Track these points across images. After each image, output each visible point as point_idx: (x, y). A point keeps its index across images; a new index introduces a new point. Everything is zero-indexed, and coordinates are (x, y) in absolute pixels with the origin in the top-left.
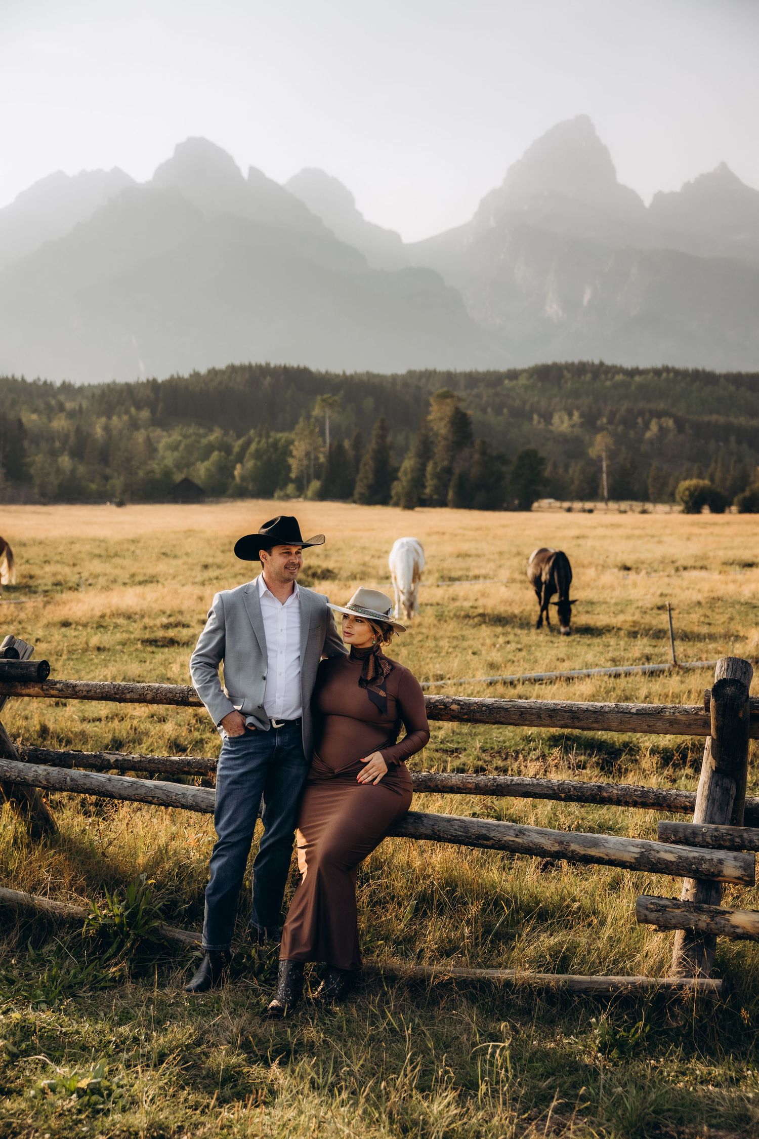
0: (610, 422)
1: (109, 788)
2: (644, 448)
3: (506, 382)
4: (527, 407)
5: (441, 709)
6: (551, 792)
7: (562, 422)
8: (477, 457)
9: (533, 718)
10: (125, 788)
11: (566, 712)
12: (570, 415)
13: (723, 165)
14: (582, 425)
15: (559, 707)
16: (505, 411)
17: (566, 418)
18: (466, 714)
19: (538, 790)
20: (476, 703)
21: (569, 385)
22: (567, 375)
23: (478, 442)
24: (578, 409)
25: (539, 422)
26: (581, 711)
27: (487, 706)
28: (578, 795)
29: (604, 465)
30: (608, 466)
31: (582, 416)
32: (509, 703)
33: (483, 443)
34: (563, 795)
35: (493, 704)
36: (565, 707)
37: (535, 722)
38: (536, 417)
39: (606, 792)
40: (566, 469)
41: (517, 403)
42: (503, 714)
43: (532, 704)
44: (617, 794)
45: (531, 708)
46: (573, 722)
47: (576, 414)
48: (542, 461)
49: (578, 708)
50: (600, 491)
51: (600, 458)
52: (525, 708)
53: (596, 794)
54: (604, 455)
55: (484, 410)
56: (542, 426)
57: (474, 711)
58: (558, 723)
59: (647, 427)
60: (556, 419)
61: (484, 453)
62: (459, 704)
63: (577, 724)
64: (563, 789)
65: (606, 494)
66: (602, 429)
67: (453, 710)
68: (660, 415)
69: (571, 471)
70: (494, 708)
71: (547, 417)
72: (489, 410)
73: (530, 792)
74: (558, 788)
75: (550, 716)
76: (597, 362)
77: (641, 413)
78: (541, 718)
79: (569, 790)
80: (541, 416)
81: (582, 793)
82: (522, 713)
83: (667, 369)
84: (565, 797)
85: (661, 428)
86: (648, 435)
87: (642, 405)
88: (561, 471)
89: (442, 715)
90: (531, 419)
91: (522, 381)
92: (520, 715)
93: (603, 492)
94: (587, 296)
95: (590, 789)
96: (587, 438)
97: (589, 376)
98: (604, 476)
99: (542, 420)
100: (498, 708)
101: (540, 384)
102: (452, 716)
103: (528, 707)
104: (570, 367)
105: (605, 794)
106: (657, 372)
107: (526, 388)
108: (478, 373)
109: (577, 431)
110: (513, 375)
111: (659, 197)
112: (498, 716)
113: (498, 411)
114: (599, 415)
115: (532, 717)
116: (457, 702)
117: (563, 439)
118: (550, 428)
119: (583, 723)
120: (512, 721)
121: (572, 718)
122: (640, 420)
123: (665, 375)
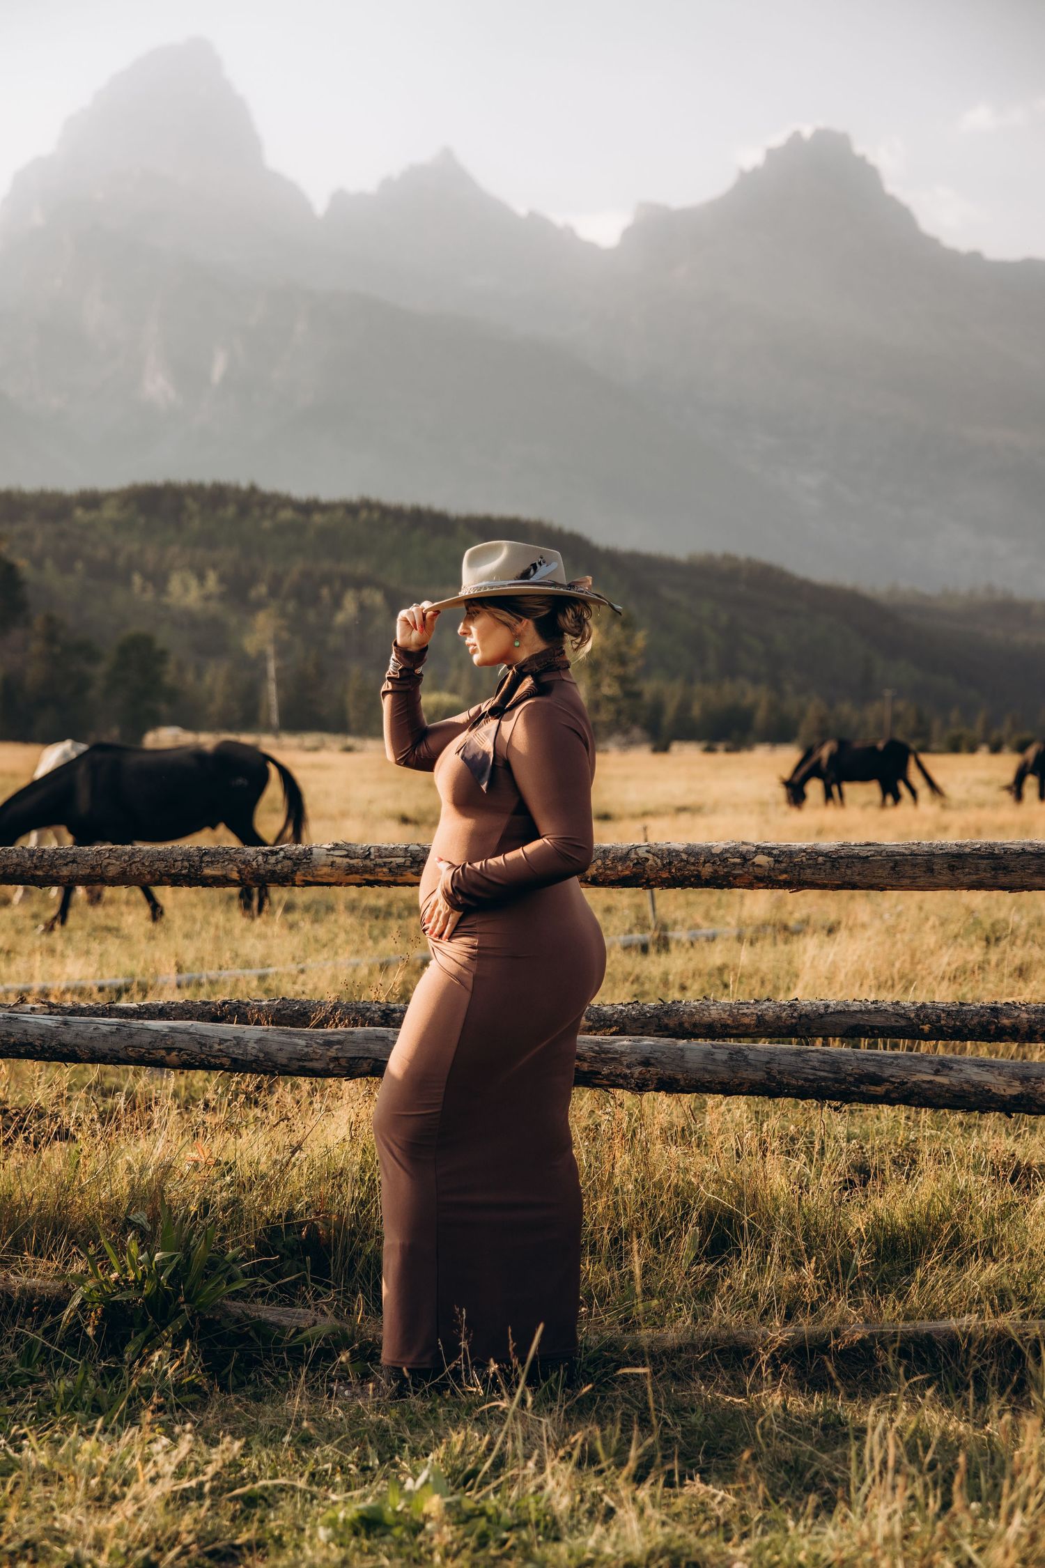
0: (273, 592)
1: (68, 1038)
2: (334, 641)
3: (79, 513)
4: (121, 561)
5: (734, 864)
6: (903, 1023)
7: (186, 589)
8: (36, 646)
9: (918, 872)
10: (105, 1035)
11: (982, 857)
12: (201, 578)
13: (447, 154)
14: (223, 597)
15: (967, 850)
16: (79, 566)
17: (193, 583)
18: (785, 872)
19: (878, 1021)
20: (804, 851)
21: (196, 524)
22: (192, 505)
23: (38, 622)
24: (214, 566)
25: (144, 590)
26: (1011, 854)
27: (826, 855)
28: (955, 1025)
29: (272, 667)
30: (278, 670)
31: (222, 580)
32: (869, 848)
33: (50, 620)
34: (926, 1028)
35: (837, 851)
36: (979, 849)
37: (921, 882)
38: (137, 579)
39: (1008, 1018)
40: (199, 675)
41: (102, 553)
42: (858, 867)
43: (914, 848)
44: (1029, 1020)
45: (913, 854)
46: (995, 877)
47: (212, 579)
48: (162, 656)
49: (1006, 851)
50: (262, 715)
51: (262, 657)
52: (904, 855)
53: (989, 1023)
54: (270, 650)
55: (38, 563)
56: (149, 596)
57: (801, 866)
58: (966, 880)
59: (337, 603)
60: (175, 584)
61: (51, 638)
62: (770, 854)
63: (1003, 879)
64: (926, 1016)
65: (275, 718)
66: (259, 605)
67: (759, 866)
68: (359, 584)
69: (208, 679)
70: (842, 858)
71: (159, 580)
72: (49, 564)
73: (863, 1026)
74: (917, 1016)
75: (952, 868)
76: (244, 484)
77: (327, 579)
78: (932, 870)
79: (939, 1017)
80: (147, 577)
81: (963, 1021)
82: (896, 863)
83: (367, 505)
84: (931, 1030)
85: (362, 608)
86: (340, 618)
87: (326, 565)
88: (190, 677)
89: (735, 877)
90: (128, 583)
91: (109, 512)
92: (893, 868)
93: (269, 715)
94: (218, 369)
95: (977, 1013)
96: (233, 621)
97: (231, 511)
98: (272, 688)
99: (150, 586)
100: (849, 857)
101: (141, 520)
102: (756, 877)
103: (907, 852)
104: (195, 491)
105: (1006, 1022)
106: (352, 509)
107: (117, 526)
108: (22, 495)
109: (215, 607)
110: (91, 500)
111: (339, 199)
112: (849, 872)
113: (65, 565)
114: (253, 580)
115: (916, 870)
116: (767, 851)
117: (189, 621)
118: (166, 600)
119: (1015, 878)
120: (875, 881)
121: (994, 869)
122: (325, 592)
123: (364, 514)
